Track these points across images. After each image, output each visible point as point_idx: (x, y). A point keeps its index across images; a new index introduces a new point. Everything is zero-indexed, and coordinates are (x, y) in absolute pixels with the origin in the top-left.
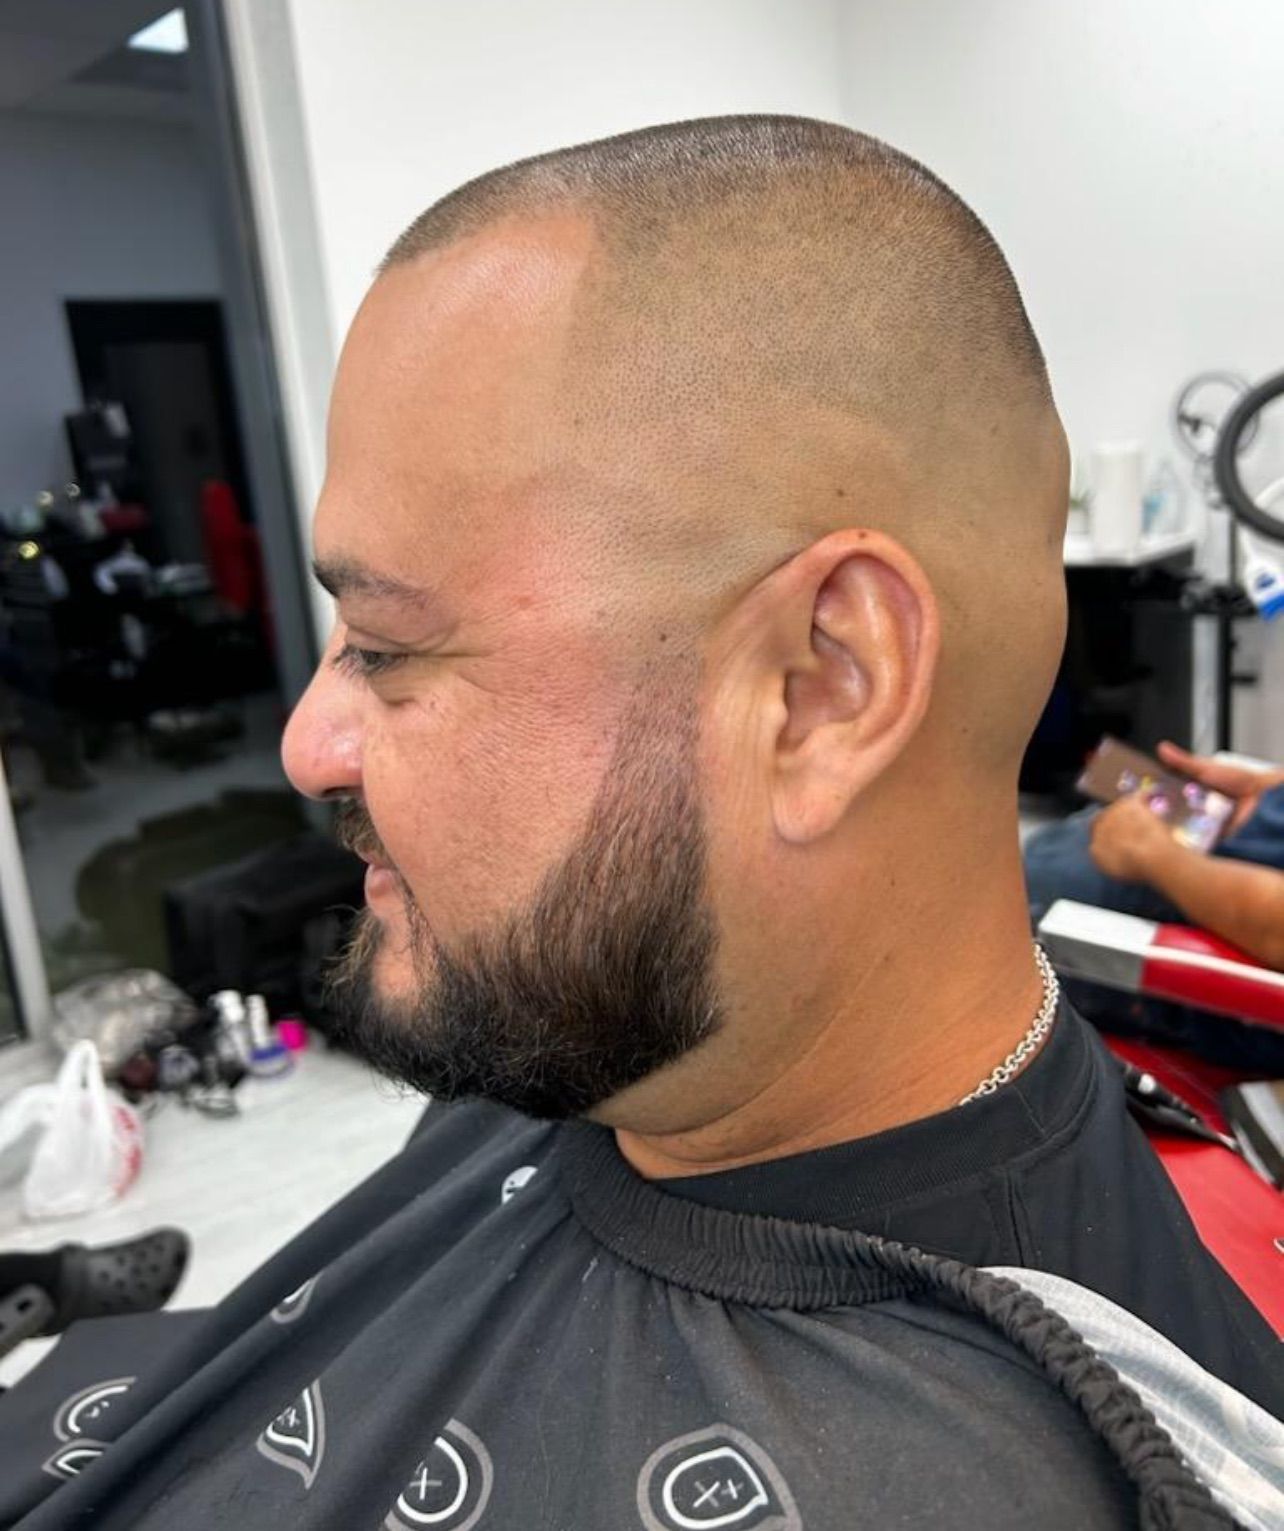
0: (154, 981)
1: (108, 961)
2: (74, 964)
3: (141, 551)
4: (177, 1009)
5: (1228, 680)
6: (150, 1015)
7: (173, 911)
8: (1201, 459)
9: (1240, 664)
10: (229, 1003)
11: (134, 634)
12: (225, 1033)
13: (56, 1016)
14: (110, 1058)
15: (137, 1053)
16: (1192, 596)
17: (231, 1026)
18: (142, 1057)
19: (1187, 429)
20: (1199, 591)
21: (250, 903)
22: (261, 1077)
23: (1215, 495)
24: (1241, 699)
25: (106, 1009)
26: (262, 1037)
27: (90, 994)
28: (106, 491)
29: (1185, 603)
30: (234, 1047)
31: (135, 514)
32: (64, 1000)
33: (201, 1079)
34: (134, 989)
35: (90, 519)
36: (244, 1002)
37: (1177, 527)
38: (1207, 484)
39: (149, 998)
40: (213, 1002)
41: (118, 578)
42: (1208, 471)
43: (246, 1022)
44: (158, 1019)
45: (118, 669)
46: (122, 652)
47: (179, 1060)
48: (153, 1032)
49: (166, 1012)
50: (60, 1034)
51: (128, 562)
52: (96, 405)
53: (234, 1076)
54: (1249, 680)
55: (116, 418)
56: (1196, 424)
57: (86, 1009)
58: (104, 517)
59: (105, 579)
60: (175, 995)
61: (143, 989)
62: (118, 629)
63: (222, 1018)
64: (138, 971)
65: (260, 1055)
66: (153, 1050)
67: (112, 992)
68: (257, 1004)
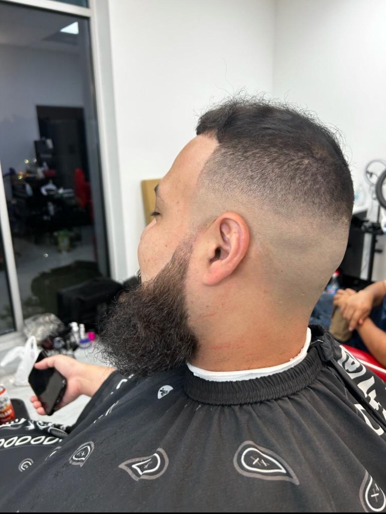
0: (53, 317)
1: (40, 309)
2: (30, 309)
3: (54, 183)
4: (59, 326)
5: (373, 251)
6: (51, 327)
7: (60, 297)
8: (372, 185)
9: (377, 247)
10: (74, 325)
11: (51, 208)
12: (73, 335)
13: (25, 325)
14: (39, 339)
15: (47, 338)
16: (365, 227)
17: (74, 333)
18: (49, 339)
19: (368, 176)
20: (367, 225)
21: (82, 297)
22: (82, 348)
23: (375, 196)
24: (377, 256)
25: (39, 324)
26: (83, 336)
27: (34, 320)
28: (45, 164)
29: (363, 228)
30: (75, 338)
31: (53, 172)
32: (27, 321)
33: (65, 347)
34: (47, 318)
35: (40, 173)
36: (78, 326)
37: (363, 204)
38: (373, 192)
39: (51, 322)
40: (70, 325)
41: (47, 191)
42: (373, 188)
43: (79, 331)
44: (53, 328)
45: (45, 218)
46: (47, 213)
47: (59, 341)
48: (52, 333)
49: (56, 327)
50: (26, 331)
51: (51, 186)
52: (43, 139)
53: (75, 347)
54: (380, 251)
55: (49, 143)
56: (371, 174)
57: (33, 324)
58: (44, 172)
59: (44, 191)
60: (59, 322)
61: (49, 319)
62: (46, 206)
63: (72, 330)
64: (49, 314)
65: (83, 342)
66: (52, 338)
67: (41, 319)
68: (82, 326)
